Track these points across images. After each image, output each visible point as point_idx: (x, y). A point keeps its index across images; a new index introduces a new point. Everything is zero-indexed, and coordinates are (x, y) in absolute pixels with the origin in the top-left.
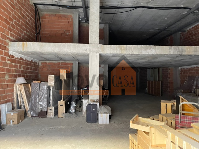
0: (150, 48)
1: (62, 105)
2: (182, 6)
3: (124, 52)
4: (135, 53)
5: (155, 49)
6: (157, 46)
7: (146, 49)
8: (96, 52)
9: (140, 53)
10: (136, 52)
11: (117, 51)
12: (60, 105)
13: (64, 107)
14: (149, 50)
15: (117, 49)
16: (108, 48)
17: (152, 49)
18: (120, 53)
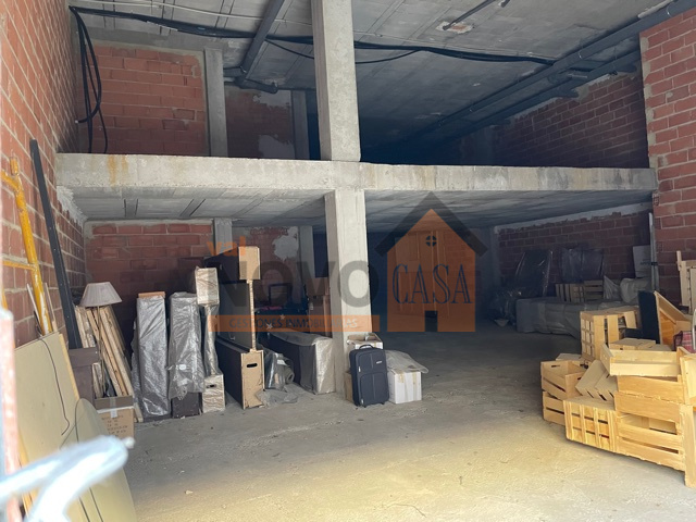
0: (495, 174)
1: (255, 365)
2: (530, 54)
3: (431, 188)
4: (458, 188)
5: (506, 177)
6: (510, 169)
7: (484, 177)
8: (356, 187)
9: (470, 189)
10: (460, 186)
11: (411, 183)
12: (249, 366)
13: (260, 369)
14: (491, 180)
15: (411, 178)
16: (387, 173)
17: (497, 178)
18: (421, 188)
